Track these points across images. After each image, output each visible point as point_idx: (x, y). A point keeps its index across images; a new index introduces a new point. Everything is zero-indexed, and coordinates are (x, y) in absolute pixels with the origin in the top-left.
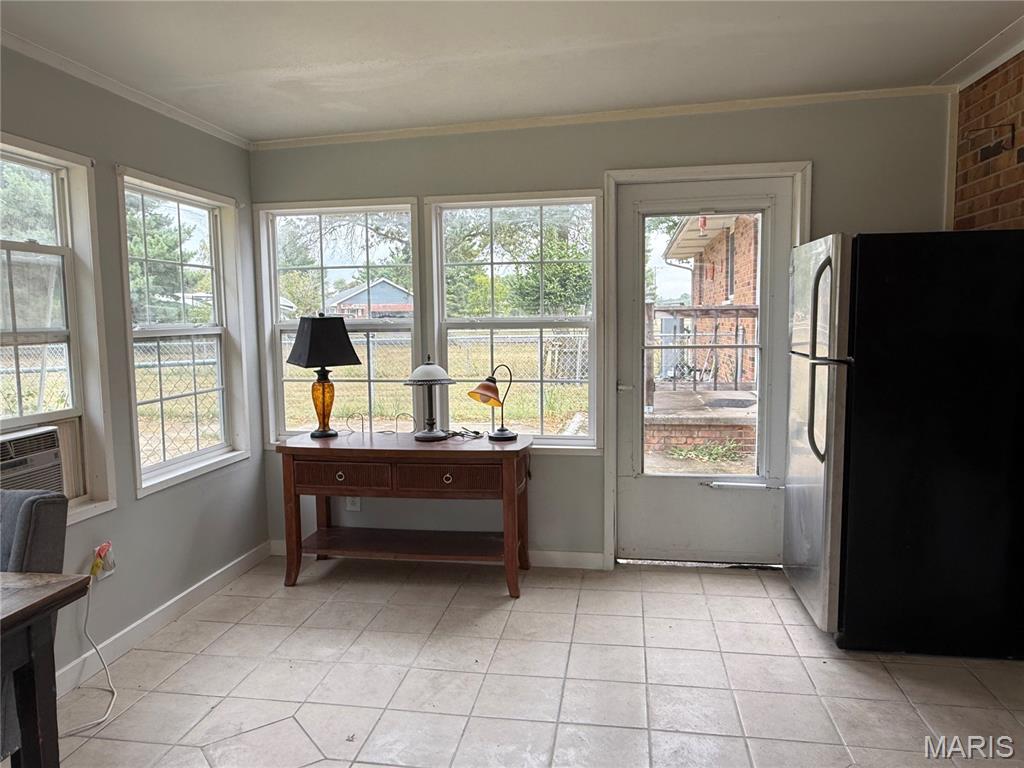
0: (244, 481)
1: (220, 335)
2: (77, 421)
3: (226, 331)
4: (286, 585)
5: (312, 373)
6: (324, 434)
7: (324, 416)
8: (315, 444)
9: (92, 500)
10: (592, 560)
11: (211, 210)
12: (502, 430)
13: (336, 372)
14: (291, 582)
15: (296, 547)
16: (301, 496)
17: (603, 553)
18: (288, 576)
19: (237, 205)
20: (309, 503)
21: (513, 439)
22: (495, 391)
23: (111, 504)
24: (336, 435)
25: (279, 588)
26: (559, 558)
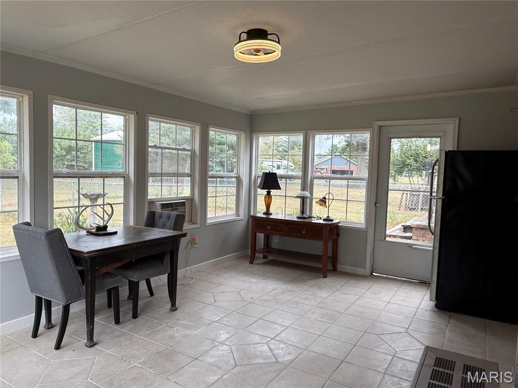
0: (241, 226)
1: (237, 177)
2: (191, 200)
3: (239, 175)
4: (250, 263)
5: (265, 192)
6: (267, 213)
7: (268, 207)
8: (264, 216)
9: (193, 224)
10: (360, 271)
11: (237, 135)
12: (328, 217)
13: (273, 192)
14: (251, 262)
15: (254, 251)
16: (257, 233)
17: (365, 268)
18: (250, 260)
19: (246, 133)
20: (261, 236)
21: (332, 220)
22: (325, 202)
23: (198, 226)
24: (271, 214)
25: (247, 264)
26: (348, 268)
